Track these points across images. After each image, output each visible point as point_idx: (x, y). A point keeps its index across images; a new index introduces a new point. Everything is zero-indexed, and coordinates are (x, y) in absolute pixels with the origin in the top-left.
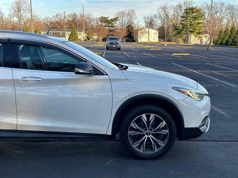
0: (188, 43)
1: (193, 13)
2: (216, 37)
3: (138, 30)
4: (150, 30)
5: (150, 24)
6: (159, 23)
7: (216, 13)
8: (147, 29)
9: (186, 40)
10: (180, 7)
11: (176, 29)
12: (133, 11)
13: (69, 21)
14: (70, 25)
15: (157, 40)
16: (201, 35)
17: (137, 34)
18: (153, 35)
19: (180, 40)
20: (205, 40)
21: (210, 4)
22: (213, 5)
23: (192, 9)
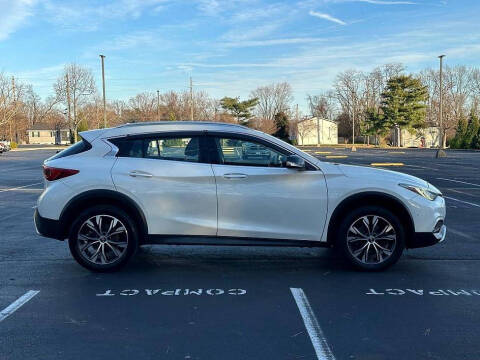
0: (396, 145)
1: (403, 87)
2: (452, 134)
3: (297, 123)
4: (321, 120)
5: (321, 110)
6: (337, 108)
7: (451, 86)
8: (315, 120)
9: (392, 141)
10: (378, 75)
11: (372, 118)
12: (285, 85)
13: (162, 108)
14: (164, 115)
15: (335, 141)
16: (422, 130)
17: (295, 130)
18: (326, 131)
19: (382, 139)
20: (431, 138)
21: (436, 69)
22: (443, 70)
23: (401, 80)
